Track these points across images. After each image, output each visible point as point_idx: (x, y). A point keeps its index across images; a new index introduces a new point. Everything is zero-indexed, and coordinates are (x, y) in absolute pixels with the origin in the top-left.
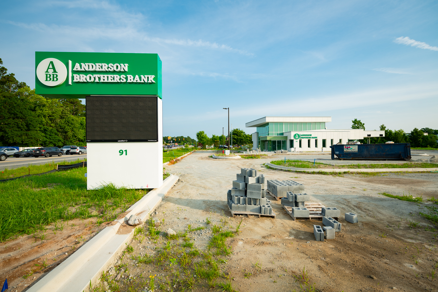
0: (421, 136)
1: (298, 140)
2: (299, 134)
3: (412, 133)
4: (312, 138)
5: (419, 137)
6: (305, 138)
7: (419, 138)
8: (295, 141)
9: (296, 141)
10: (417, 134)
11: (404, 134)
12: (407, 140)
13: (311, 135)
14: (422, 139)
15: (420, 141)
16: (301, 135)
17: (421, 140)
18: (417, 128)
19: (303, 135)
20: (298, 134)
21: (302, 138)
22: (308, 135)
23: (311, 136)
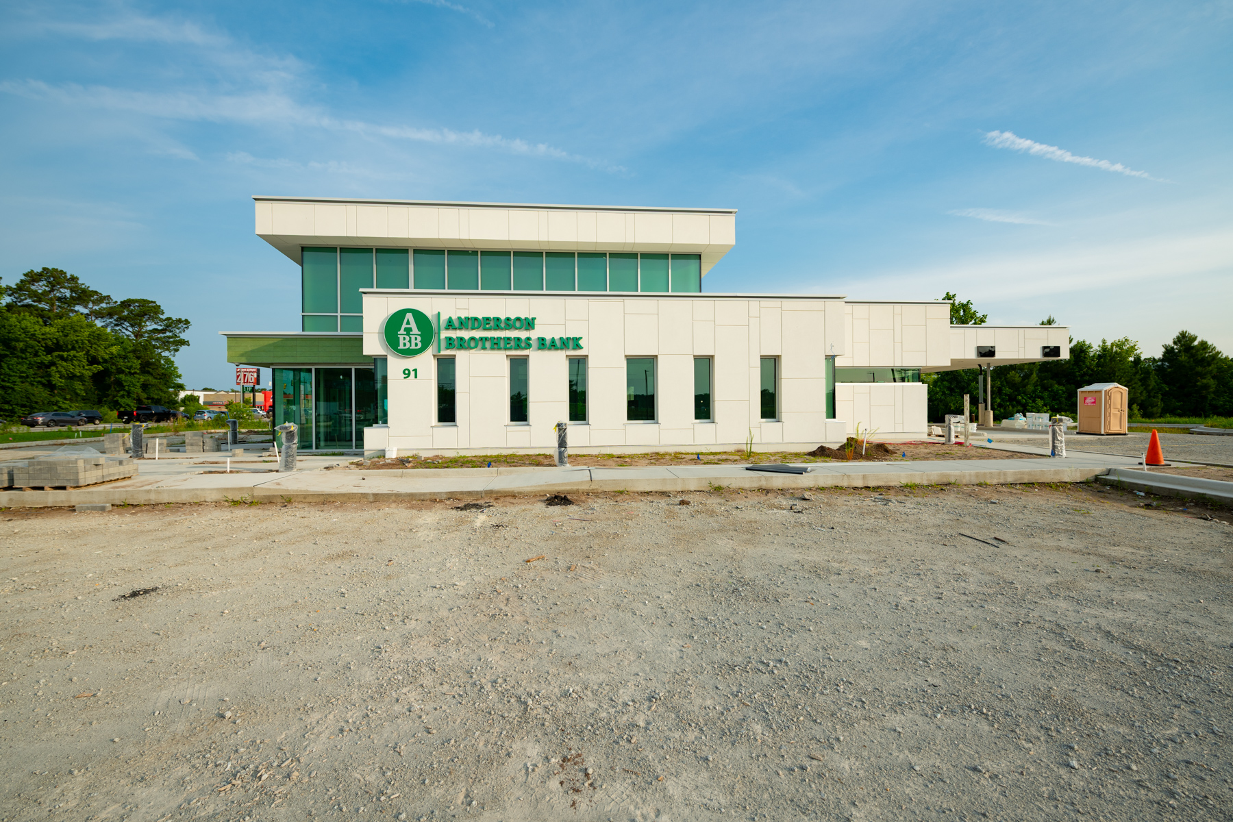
0: (1209, 365)
1: (426, 364)
2: (429, 313)
3: (1169, 351)
4: (542, 344)
5: (1199, 369)
6: (481, 343)
7: (1203, 376)
8: (395, 366)
9: (407, 373)
10: (1192, 356)
11: (1138, 360)
12: (1152, 383)
13: (529, 324)
14: (1213, 377)
15: (1206, 387)
16: (450, 325)
17: (1212, 383)
18: (1192, 331)
19: (464, 323)
20: (419, 317)
21: (450, 343)
22: (509, 324)
23: (534, 335)
